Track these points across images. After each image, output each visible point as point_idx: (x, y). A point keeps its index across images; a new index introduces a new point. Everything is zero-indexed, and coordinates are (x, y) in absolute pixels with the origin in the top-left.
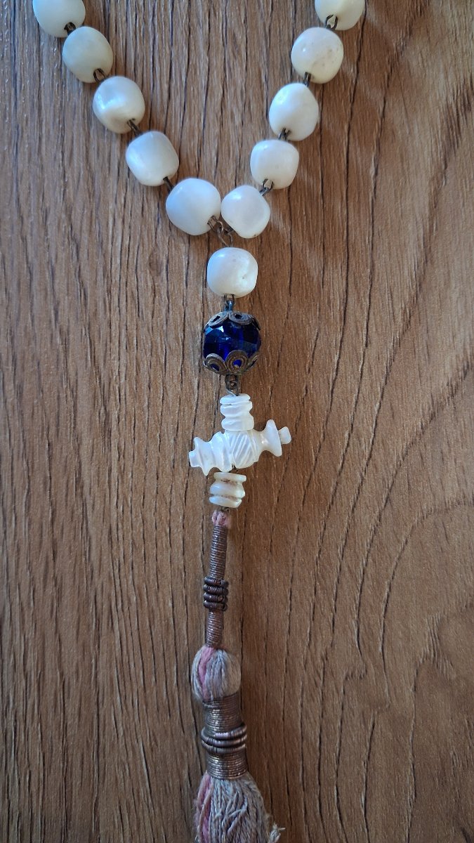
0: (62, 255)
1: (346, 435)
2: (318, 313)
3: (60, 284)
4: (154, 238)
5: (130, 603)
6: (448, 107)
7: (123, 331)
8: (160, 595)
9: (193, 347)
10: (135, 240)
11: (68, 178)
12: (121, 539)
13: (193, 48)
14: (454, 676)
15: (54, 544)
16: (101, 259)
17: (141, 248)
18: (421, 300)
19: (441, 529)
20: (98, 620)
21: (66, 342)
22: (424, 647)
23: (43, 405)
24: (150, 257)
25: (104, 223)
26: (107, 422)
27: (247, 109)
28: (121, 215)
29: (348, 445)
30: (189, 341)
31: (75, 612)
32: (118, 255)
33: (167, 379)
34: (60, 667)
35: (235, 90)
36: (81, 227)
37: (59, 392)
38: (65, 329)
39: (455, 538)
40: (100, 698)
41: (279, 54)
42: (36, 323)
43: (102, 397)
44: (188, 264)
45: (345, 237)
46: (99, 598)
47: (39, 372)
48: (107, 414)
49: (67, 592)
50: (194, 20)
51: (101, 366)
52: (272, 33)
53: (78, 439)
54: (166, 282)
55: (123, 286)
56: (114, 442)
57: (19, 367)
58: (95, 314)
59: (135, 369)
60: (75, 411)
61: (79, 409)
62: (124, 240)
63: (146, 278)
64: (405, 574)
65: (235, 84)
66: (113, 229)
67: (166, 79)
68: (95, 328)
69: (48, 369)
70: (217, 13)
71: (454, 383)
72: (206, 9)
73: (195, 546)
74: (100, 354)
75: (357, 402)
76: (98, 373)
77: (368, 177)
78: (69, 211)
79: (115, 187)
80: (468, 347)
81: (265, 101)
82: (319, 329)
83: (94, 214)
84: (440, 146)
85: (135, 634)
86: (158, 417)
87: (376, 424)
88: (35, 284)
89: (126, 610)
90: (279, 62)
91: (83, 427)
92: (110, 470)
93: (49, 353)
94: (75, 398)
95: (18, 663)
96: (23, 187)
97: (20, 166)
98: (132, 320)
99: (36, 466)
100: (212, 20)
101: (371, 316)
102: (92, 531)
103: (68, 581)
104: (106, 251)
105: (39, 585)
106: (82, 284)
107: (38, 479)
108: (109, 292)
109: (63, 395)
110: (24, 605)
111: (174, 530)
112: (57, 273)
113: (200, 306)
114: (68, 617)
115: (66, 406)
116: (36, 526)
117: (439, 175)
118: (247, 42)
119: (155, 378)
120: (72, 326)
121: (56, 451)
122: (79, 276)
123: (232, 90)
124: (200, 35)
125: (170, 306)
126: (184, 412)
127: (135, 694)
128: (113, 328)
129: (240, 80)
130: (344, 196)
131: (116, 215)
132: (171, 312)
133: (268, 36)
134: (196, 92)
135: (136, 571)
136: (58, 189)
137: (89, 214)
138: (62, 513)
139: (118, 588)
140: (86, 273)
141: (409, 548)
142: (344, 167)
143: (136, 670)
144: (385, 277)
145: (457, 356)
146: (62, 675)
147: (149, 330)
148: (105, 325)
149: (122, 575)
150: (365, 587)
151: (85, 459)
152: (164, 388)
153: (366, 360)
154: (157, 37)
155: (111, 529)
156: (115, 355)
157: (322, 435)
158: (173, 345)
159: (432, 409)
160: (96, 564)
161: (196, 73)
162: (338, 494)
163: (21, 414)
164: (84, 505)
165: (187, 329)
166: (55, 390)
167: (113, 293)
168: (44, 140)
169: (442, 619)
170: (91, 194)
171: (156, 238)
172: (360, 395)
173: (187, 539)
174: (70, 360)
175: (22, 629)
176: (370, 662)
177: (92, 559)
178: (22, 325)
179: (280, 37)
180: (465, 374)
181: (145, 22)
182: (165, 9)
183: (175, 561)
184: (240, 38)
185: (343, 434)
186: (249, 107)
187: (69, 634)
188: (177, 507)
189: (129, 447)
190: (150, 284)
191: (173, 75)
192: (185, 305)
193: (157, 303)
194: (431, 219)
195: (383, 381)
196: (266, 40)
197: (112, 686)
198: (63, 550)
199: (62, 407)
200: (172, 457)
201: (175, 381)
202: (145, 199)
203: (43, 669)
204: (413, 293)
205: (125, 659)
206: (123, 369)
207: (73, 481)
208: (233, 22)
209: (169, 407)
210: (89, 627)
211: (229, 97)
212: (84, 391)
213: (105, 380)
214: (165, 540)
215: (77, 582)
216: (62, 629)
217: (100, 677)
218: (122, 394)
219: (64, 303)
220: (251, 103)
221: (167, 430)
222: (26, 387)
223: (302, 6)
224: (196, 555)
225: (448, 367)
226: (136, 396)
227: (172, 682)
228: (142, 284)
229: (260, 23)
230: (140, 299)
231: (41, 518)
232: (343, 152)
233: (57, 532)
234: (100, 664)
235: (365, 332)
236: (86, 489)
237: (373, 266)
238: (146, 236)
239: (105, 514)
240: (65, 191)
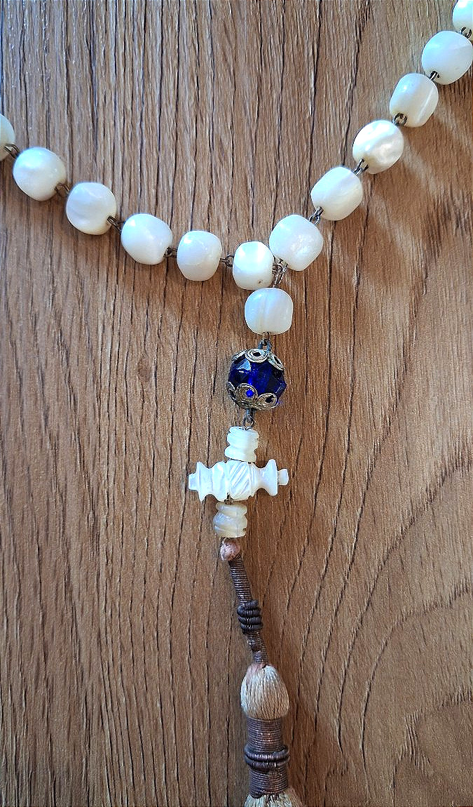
0: (52, 361)
1: (330, 539)
2: (301, 419)
3: (50, 390)
4: (143, 345)
5: (119, 703)
6: (429, 216)
7: (112, 436)
8: (149, 696)
9: (181, 451)
10: (124, 347)
11: (57, 283)
12: (109, 642)
13: (180, 153)
14: (432, 772)
15: (45, 646)
16: (91, 365)
17: (130, 354)
18: (400, 407)
19: (419, 630)
20: (88, 720)
21: (55, 447)
22: (402, 744)
23: (32, 510)
24: (138, 364)
25: (94, 329)
26: (95, 527)
27: (233, 216)
28: (111, 321)
29: (331, 549)
30: (176, 446)
31: (66, 713)
32: (108, 361)
33: (155, 483)
34: (51, 767)
35: (222, 196)
36: (71, 333)
37: (48, 496)
38: (55, 434)
39: (433, 639)
40: (91, 797)
41: (265, 161)
42: (26, 428)
43: (91, 501)
44: (176, 369)
45: (327, 346)
46: (89, 699)
47: (29, 477)
48: (96, 519)
49: (58, 693)
50: (181, 125)
51: (90, 471)
52: (258, 140)
53: (67, 544)
54: (155, 388)
55: (112, 392)
56: (102, 547)
57: (9, 472)
58: (85, 419)
59: (123, 473)
60: (64, 516)
61: (68, 513)
62: (114, 346)
63: (135, 383)
64: (384, 674)
65: (222, 191)
66: (102, 336)
67: (153, 184)
68: (84, 433)
69: (38, 475)
70: (204, 119)
71: (432, 490)
72: (193, 114)
73: (182, 650)
74: (89, 459)
75: (339, 507)
76: (88, 478)
77: (351, 287)
78: (58, 316)
79: (105, 294)
80: (445, 453)
81: (251, 208)
82: (303, 435)
83: (83, 320)
84: (421, 255)
85: (125, 733)
86: (146, 521)
87: (358, 529)
88: (25, 389)
89: (115, 710)
90: (265, 170)
91: (72, 531)
92: (98, 575)
93: (39, 457)
94: (64, 503)
95: (9, 762)
96: (12, 291)
97: (9, 269)
98: (121, 425)
99: (26, 572)
100: (199, 126)
101: (353, 423)
102: (81, 635)
103: (59, 682)
104: (96, 357)
105: (31, 687)
106: (72, 389)
107: (29, 583)
108: (99, 397)
109: (52, 500)
110: (16, 706)
111: (162, 634)
112: (47, 377)
113: (187, 411)
114: (60, 717)
115: (55, 510)
116: (27, 629)
117: (420, 284)
118: (233, 148)
119: (143, 483)
120: (62, 431)
121: (46, 555)
122: (69, 382)
123: (219, 196)
124: (187, 140)
125: (159, 411)
126: (171, 516)
127: (125, 792)
128: (102, 433)
129: (226, 187)
130: (327, 306)
131: (105, 321)
132: (159, 417)
133: (254, 142)
134: (183, 198)
135: (125, 673)
136: (47, 294)
137: (79, 320)
138: (53, 617)
139: (108, 689)
140: (74, 379)
141: (388, 650)
142: (327, 277)
143: (125, 768)
144: (366, 385)
145: (436, 463)
146: (53, 774)
147: (137, 436)
148: (94, 429)
149: (111, 676)
150: (346, 687)
151: (73, 564)
152: (152, 492)
153: (348, 465)
154: (145, 141)
155: (99, 633)
156: (104, 460)
157: (306, 539)
158: (162, 450)
159: (411, 515)
160: (86, 666)
161: (183, 177)
162: (321, 598)
163: (12, 518)
164: (73, 609)
165: (175, 434)
166: (44, 495)
167: (103, 399)
168: (32, 244)
169: (420, 717)
170: (81, 300)
171: (145, 345)
172: (343, 499)
173: (174, 643)
174: (59, 464)
175: (14, 728)
176: (351, 759)
177: (82, 661)
178: (12, 430)
179: (266, 143)
180: (443, 481)
181: (133, 127)
182: (153, 114)
183: (163, 664)
184: (227, 144)
185: (327, 539)
186: (236, 214)
187: (60, 734)
188: (165, 613)
189: (118, 551)
190: (139, 390)
191: (161, 180)
192: (173, 410)
193: (145, 409)
194: (411, 329)
195: (365, 487)
196: (252, 148)
197: (102, 784)
198: (54, 653)
199: (51, 512)
200: (159, 562)
201: (163, 485)
202: (134, 306)
203: (35, 769)
204: (393, 400)
205: (116, 757)
206: (112, 474)
207: (62, 585)
208: (219, 128)
209: (156, 512)
210: (80, 728)
211: (214, 204)
212: (73, 496)
213: (94, 484)
214: (153, 644)
215: (68, 683)
216: (54, 728)
217: (90, 776)
218: (111, 498)
219: (54, 409)
220: (237, 210)
221: (155, 534)
222: (17, 492)
223: (287, 114)
224: (183, 659)
225: (426, 474)
226: (124, 500)
227: (160, 779)
228: (131, 390)
229: (246, 130)
230: (129, 404)
231: (32, 621)
232: (326, 261)
233: (48, 635)
234: (91, 763)
235: (347, 438)
236: (75, 593)
237: (354, 374)
238: (135, 343)
239: (94, 618)
240: (53, 295)
